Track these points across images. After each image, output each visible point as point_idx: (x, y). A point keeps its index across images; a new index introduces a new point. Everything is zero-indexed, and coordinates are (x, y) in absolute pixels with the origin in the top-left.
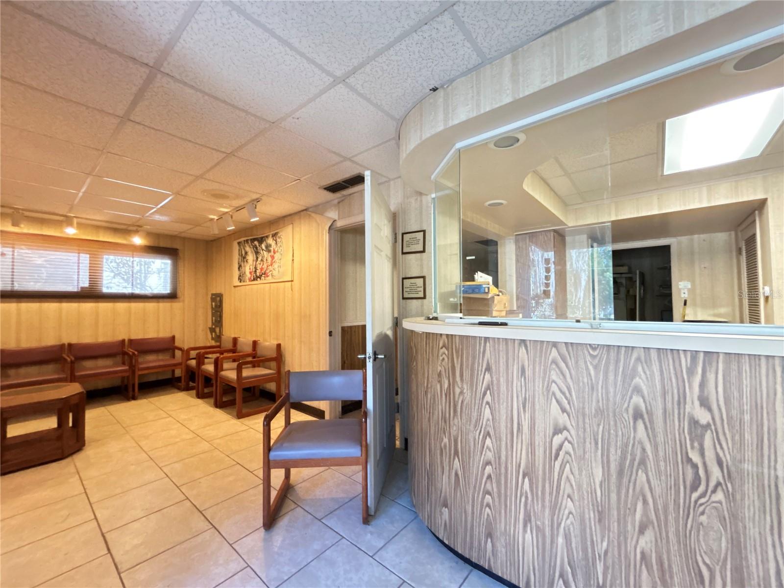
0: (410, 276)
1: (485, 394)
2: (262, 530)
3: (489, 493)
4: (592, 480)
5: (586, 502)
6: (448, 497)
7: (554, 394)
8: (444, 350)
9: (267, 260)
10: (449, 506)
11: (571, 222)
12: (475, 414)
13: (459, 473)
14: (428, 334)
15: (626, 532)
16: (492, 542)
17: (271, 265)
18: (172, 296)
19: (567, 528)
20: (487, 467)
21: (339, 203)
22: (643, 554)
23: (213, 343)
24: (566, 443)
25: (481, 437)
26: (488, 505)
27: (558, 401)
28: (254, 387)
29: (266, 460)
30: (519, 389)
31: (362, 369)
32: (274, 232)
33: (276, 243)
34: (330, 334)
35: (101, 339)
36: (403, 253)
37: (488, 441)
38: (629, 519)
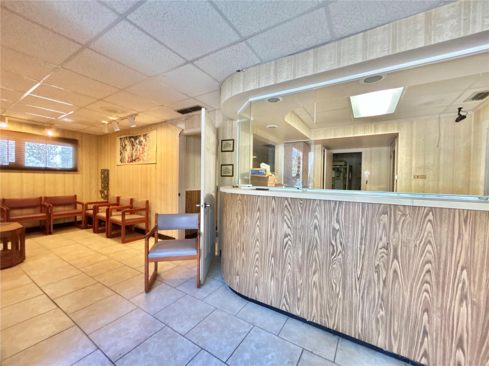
0: (225, 164)
1: (257, 221)
2: (145, 293)
3: (257, 266)
4: (298, 256)
5: (295, 265)
6: (239, 270)
7: (285, 220)
8: (239, 202)
9: (139, 150)
10: (239, 275)
11: (312, 138)
12: (252, 231)
13: (244, 259)
14: (232, 194)
15: (309, 275)
16: (257, 288)
17: (142, 153)
18: (74, 170)
19: (287, 277)
20: (257, 255)
21: (185, 119)
22: (314, 282)
23: (102, 200)
24: (289, 240)
25: (254, 242)
26: (257, 272)
27: (287, 224)
28: (131, 226)
29: (147, 258)
30: (271, 218)
31: (198, 213)
32: (144, 134)
33: (146, 140)
34: (179, 195)
35: (25, 197)
36: (222, 151)
37: (257, 243)
38: (310, 269)
